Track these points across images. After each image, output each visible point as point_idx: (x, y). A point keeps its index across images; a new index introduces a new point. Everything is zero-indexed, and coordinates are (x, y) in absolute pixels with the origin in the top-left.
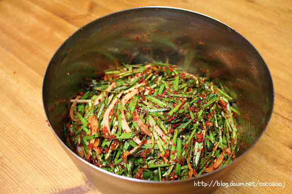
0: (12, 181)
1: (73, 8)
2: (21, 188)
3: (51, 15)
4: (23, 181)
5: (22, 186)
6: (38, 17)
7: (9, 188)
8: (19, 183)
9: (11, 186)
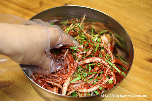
0: (23, 94)
1: (31, 4)
2: (28, 96)
3: (20, 8)
4: (29, 93)
5: (28, 95)
6: (14, 9)
7: (22, 97)
8: (26, 94)
9: (23, 96)
